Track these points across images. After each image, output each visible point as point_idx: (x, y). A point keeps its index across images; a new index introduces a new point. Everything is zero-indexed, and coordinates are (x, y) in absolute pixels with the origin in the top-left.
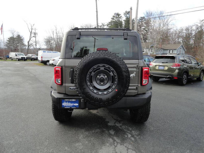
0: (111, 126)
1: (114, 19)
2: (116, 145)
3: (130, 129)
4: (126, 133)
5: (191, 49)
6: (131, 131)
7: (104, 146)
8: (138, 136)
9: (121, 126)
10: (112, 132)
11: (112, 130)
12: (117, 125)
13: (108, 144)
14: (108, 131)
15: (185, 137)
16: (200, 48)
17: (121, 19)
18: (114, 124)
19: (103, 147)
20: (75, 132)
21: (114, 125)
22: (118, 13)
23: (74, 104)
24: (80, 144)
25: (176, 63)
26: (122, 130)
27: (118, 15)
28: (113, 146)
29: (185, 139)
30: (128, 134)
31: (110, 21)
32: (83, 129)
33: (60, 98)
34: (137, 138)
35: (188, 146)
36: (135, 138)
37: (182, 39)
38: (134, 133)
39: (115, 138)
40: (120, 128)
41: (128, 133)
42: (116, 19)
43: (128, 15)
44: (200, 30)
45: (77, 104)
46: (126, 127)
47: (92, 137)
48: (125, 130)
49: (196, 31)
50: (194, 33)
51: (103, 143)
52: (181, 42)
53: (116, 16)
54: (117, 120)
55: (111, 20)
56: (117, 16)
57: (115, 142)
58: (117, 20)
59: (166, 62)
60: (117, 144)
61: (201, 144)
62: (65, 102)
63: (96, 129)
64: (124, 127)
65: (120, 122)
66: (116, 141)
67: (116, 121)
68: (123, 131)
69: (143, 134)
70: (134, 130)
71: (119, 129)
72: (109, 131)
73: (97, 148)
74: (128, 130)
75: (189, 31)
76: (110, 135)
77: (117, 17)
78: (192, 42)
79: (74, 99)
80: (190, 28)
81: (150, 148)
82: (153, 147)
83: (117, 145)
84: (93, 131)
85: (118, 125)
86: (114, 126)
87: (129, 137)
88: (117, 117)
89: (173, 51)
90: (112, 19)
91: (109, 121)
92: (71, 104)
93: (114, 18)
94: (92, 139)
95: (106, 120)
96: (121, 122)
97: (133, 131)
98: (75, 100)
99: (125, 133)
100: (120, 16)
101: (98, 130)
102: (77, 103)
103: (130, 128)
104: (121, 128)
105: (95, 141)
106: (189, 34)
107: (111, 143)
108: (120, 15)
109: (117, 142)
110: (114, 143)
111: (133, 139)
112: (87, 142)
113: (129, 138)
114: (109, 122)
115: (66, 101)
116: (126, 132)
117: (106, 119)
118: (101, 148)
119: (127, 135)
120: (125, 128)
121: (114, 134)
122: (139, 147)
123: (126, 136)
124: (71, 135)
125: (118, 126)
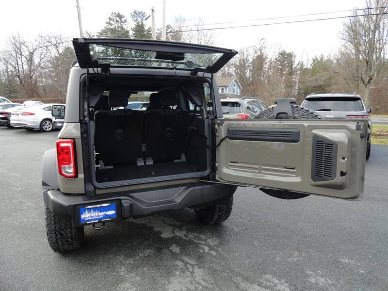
0: (168, 239)
1: (111, 25)
2: (191, 270)
3: (203, 237)
4: (200, 246)
5: (249, 86)
6: (205, 240)
7: (172, 277)
8: (219, 246)
9: (186, 236)
10: (176, 249)
11: (173, 245)
12: (177, 234)
13: (178, 273)
14: (168, 249)
15: (286, 233)
16: (261, 84)
17: (125, 25)
18: (173, 233)
19: (172, 279)
20: (106, 265)
21: (173, 235)
22: (119, 13)
23: (107, 211)
24: (128, 284)
25: (243, 114)
26: (190, 242)
27: (119, 16)
28: (187, 272)
29: (286, 235)
30: (203, 246)
31: (103, 28)
32: (120, 255)
33: (74, 206)
34: (220, 249)
35: (293, 245)
36: (217, 251)
37: (234, 69)
38: (212, 243)
39: (186, 258)
40: (185, 238)
41: (202, 244)
42: (115, 25)
43: (139, 20)
44: (259, 54)
45: (113, 212)
46: (195, 234)
47: (143, 267)
48: (195, 241)
49: (253, 57)
50: (250, 59)
51: (169, 273)
52: (234, 73)
53: (115, 18)
54: (175, 226)
55: (106, 25)
56: (118, 19)
57: (188, 266)
58: (118, 28)
59: (227, 113)
60: (193, 268)
61: (308, 239)
62: (87, 211)
63: (144, 250)
64: (191, 235)
65: (180, 228)
66: (189, 264)
67: (173, 228)
68: (193, 244)
69: (227, 242)
70: (210, 238)
71: (185, 240)
72: (170, 248)
73: (162, 284)
74: (200, 239)
75: (244, 55)
76: (174, 255)
77: (117, 21)
78: (248, 73)
79: (106, 203)
80: (245, 50)
81: (245, 261)
82: (248, 258)
83: (193, 270)
84: (141, 255)
85: (180, 234)
86: (173, 237)
87: (207, 251)
88: (173, 220)
89: (223, 89)
90: (107, 23)
91: (161, 230)
92: (100, 214)
93: (112, 22)
94: (145, 269)
95: (155, 229)
96: (183, 229)
97: (208, 240)
98: (109, 204)
99: (197, 246)
100: (123, 20)
101: (149, 251)
102: (113, 210)
103: (201, 235)
104: (187, 239)
105: (153, 271)
106: (244, 60)
107: (182, 268)
108: (124, 17)
109: (192, 265)
110: (188, 268)
111: (214, 253)
112: (138, 278)
113: (207, 253)
114: (162, 233)
115: (89, 210)
116: (199, 243)
117: (153, 228)
118: (169, 282)
119: (203, 249)
120: (195, 238)
121: (181, 252)
122: (228, 265)
123: (202, 251)
124: (100, 272)
125: (180, 236)
